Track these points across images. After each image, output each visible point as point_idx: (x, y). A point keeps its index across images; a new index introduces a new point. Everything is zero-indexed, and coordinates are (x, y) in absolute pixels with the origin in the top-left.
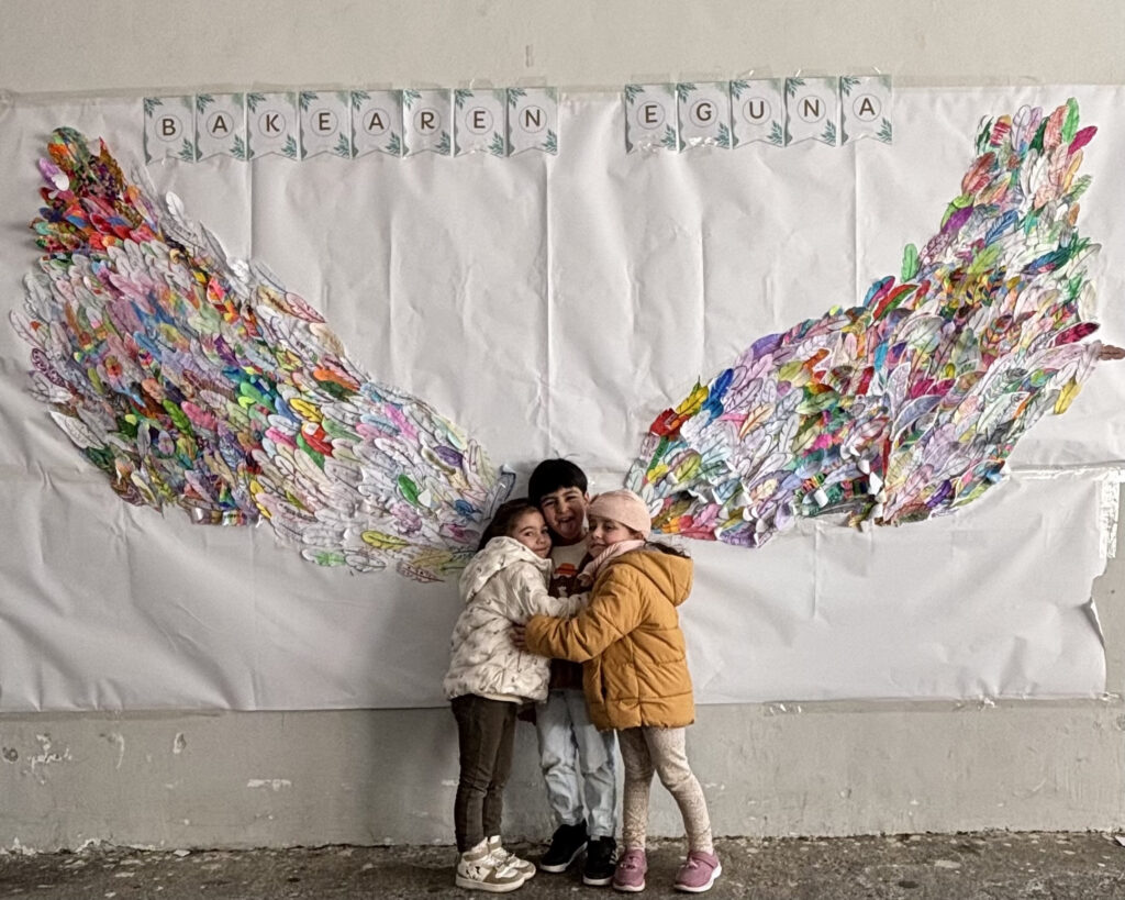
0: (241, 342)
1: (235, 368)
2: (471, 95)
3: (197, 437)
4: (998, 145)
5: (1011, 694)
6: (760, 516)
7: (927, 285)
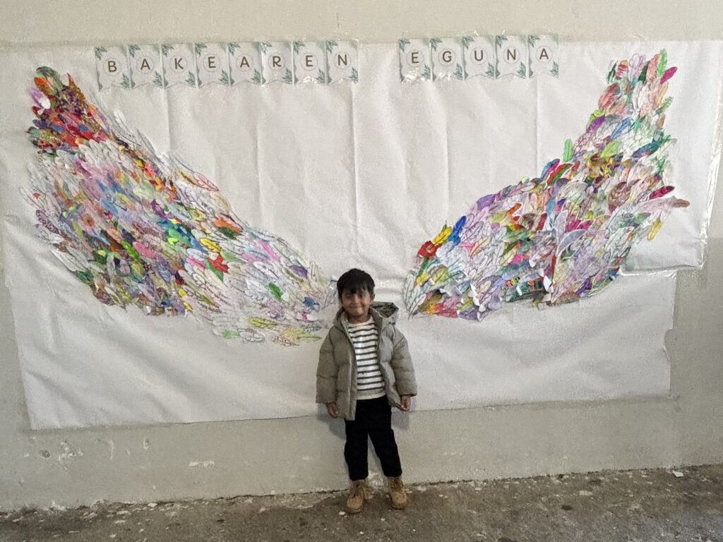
1: (164, 220)
2: (304, 45)
3: (144, 263)
4: (620, 78)
6: (481, 303)
7: (578, 164)
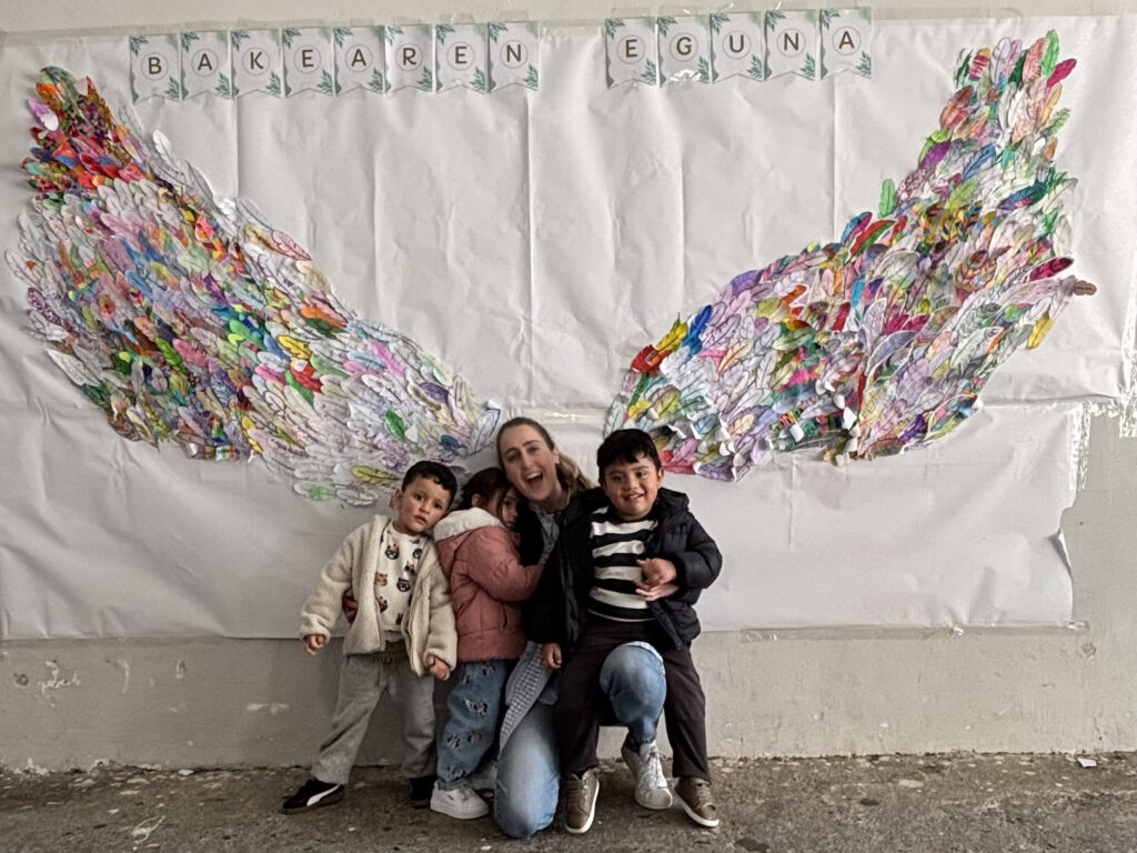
0: (229, 280)
1: (224, 306)
2: (452, 30)
3: (189, 374)
4: (977, 79)
5: (979, 622)
6: (738, 451)
7: (904, 221)
